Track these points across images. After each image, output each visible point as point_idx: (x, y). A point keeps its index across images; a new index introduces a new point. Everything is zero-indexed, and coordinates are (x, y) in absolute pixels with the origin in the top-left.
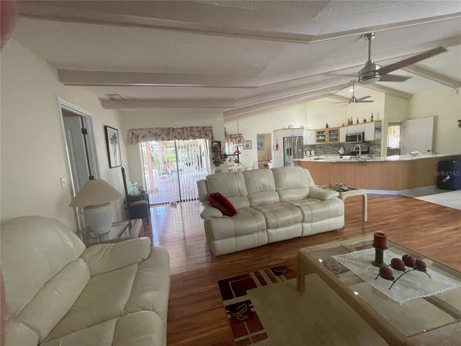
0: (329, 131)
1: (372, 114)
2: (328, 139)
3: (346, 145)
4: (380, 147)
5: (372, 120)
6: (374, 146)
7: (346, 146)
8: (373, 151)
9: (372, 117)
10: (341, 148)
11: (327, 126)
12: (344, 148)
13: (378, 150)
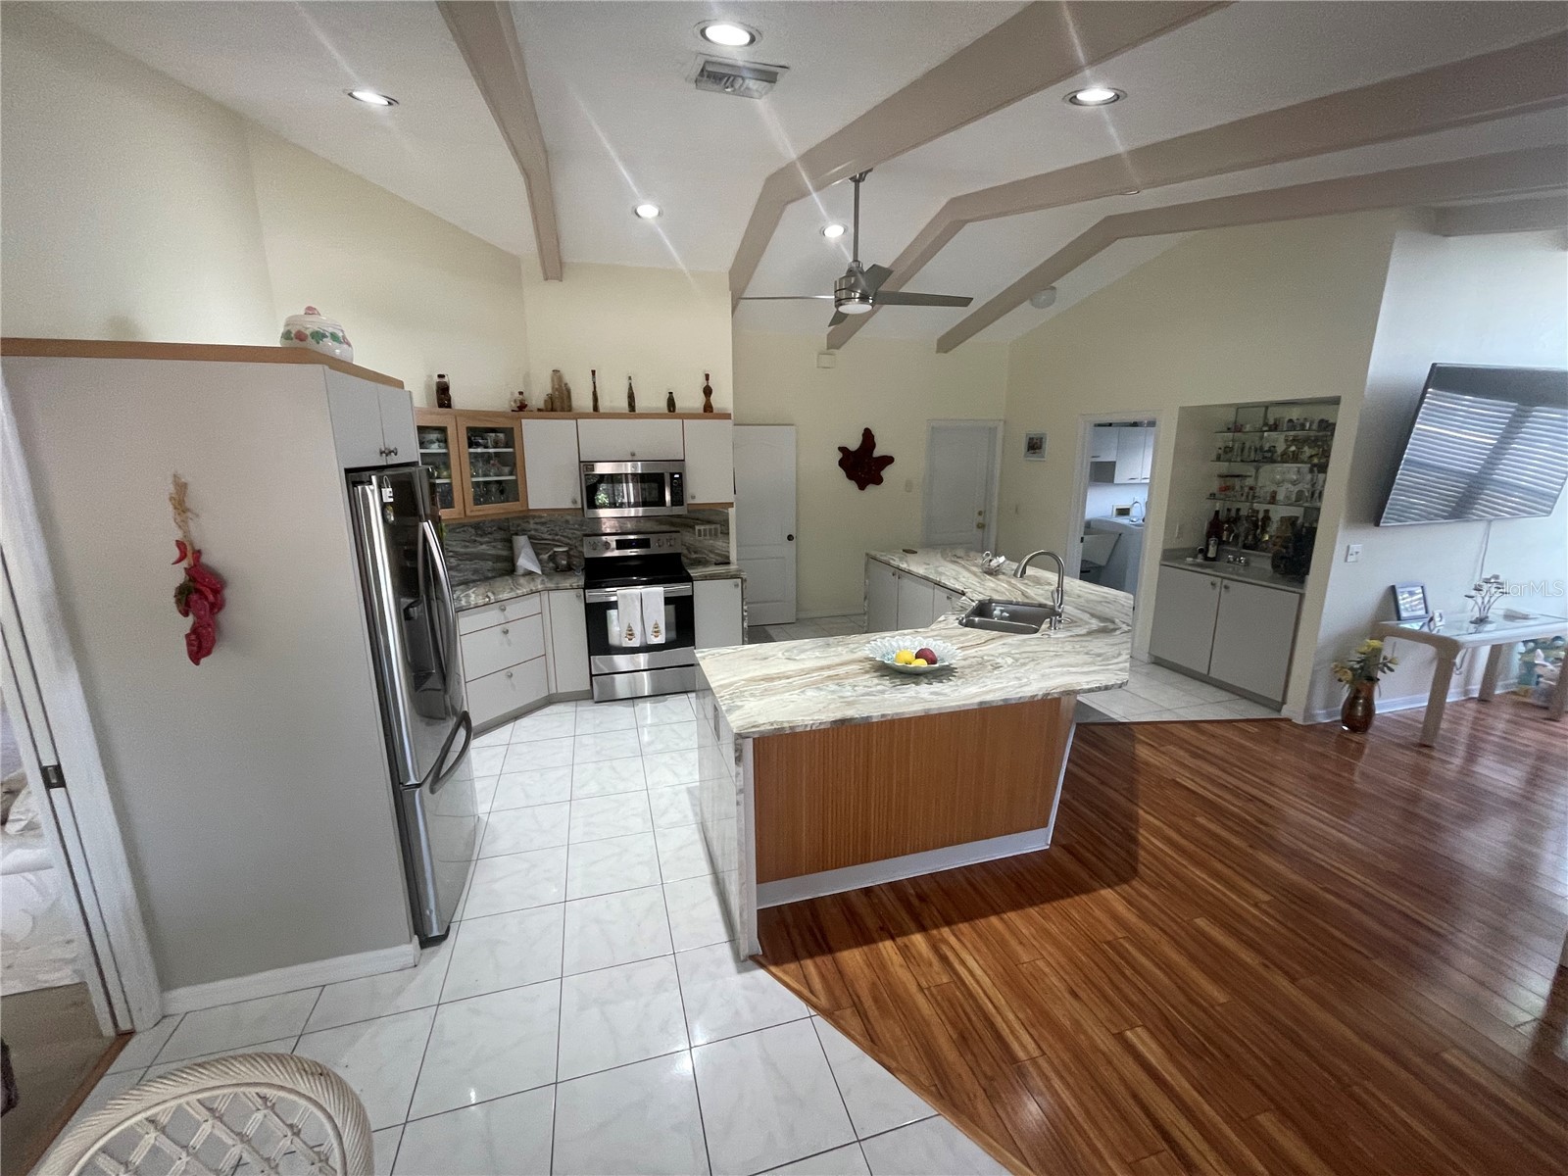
0: (469, 429)
1: (707, 377)
2: (468, 481)
3: (543, 524)
4: (726, 534)
5: (708, 408)
6: (702, 528)
7: (543, 529)
8: (695, 552)
9: (708, 391)
10: (521, 542)
11: (443, 395)
12: (530, 538)
13: (719, 544)
